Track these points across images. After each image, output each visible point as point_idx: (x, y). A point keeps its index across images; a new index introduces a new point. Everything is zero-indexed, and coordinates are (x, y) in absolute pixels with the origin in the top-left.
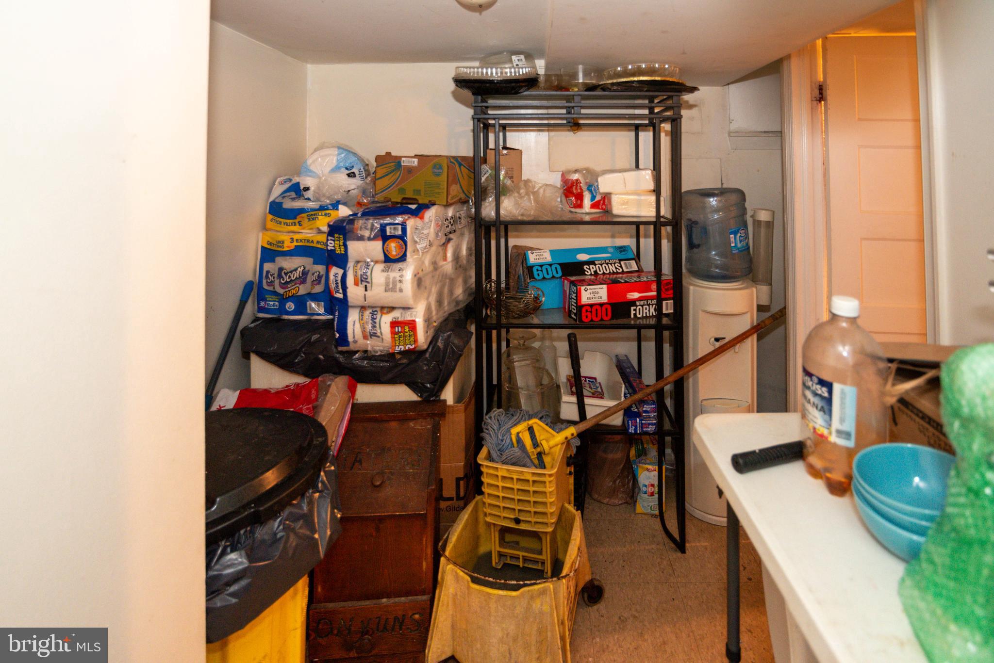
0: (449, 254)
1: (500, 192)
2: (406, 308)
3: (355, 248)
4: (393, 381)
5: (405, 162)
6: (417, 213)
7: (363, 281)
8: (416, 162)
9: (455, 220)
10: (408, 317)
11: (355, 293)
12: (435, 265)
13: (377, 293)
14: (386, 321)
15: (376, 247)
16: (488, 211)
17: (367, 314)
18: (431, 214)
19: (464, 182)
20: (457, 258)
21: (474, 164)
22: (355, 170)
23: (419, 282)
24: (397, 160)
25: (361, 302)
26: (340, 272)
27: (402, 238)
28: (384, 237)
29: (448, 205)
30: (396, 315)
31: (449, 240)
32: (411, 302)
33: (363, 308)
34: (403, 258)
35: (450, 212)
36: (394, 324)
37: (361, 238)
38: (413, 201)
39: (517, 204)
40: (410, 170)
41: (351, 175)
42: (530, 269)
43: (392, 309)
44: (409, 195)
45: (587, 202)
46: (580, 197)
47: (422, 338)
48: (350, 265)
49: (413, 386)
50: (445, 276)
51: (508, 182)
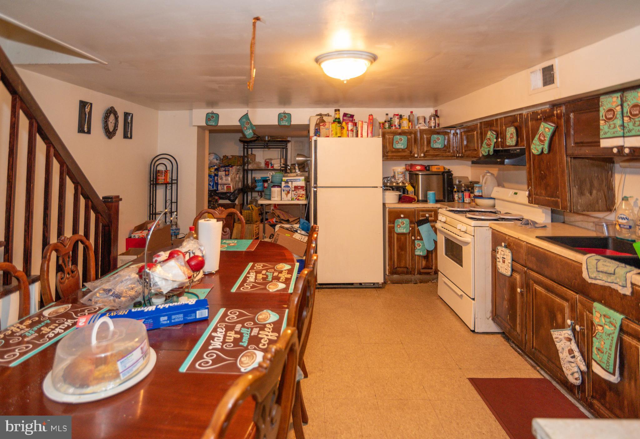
0: (238, 177)
1: (248, 163)
2: (229, 184)
3: (220, 173)
4: (226, 199)
5: (229, 157)
6: (232, 167)
7: (221, 179)
8: (231, 157)
9: (239, 169)
10: (229, 186)
11: (220, 181)
12: (235, 178)
13: (224, 181)
14: (225, 186)
15: (224, 173)
16: (246, 168)
17: (222, 186)
18: (234, 167)
19: (241, 161)
20: (239, 177)
21: (243, 157)
22: (218, 159)
23: (231, 180)
24: (227, 157)
25: (221, 183)
26: (217, 177)
27: (229, 171)
28: (225, 171)
29: (237, 166)
30: (227, 185)
31: (238, 174)
32: (230, 183)
33: (221, 184)
34: (229, 175)
35: (238, 167)
36: (227, 187)
37: (221, 171)
38: (231, 165)
39: (252, 166)
40: (230, 159)
41: (217, 160)
42: (256, 181)
43: (226, 184)
44: (230, 164)
45: (270, 166)
46: (268, 165)
47: (232, 190)
48: (219, 176)
49: (230, 200)
50: (236, 181)
51: (251, 161)
